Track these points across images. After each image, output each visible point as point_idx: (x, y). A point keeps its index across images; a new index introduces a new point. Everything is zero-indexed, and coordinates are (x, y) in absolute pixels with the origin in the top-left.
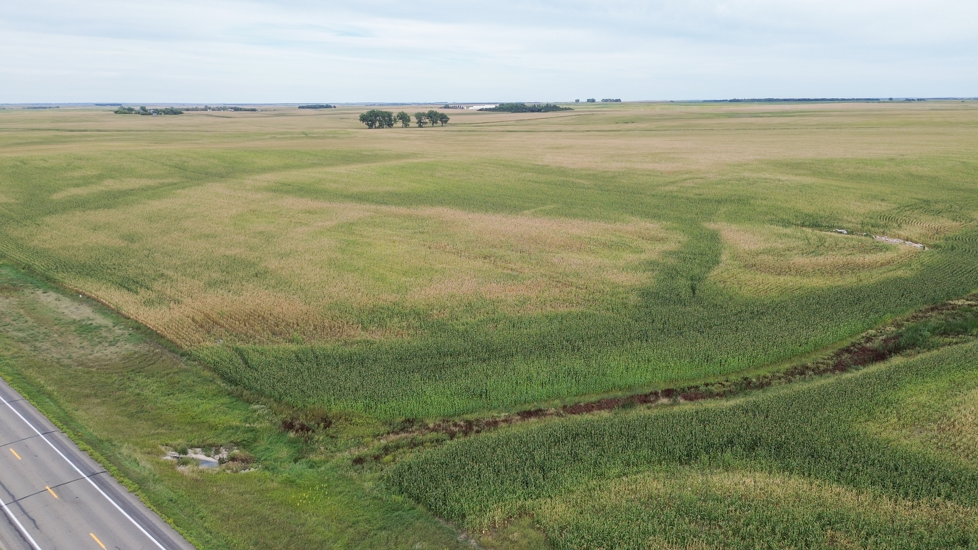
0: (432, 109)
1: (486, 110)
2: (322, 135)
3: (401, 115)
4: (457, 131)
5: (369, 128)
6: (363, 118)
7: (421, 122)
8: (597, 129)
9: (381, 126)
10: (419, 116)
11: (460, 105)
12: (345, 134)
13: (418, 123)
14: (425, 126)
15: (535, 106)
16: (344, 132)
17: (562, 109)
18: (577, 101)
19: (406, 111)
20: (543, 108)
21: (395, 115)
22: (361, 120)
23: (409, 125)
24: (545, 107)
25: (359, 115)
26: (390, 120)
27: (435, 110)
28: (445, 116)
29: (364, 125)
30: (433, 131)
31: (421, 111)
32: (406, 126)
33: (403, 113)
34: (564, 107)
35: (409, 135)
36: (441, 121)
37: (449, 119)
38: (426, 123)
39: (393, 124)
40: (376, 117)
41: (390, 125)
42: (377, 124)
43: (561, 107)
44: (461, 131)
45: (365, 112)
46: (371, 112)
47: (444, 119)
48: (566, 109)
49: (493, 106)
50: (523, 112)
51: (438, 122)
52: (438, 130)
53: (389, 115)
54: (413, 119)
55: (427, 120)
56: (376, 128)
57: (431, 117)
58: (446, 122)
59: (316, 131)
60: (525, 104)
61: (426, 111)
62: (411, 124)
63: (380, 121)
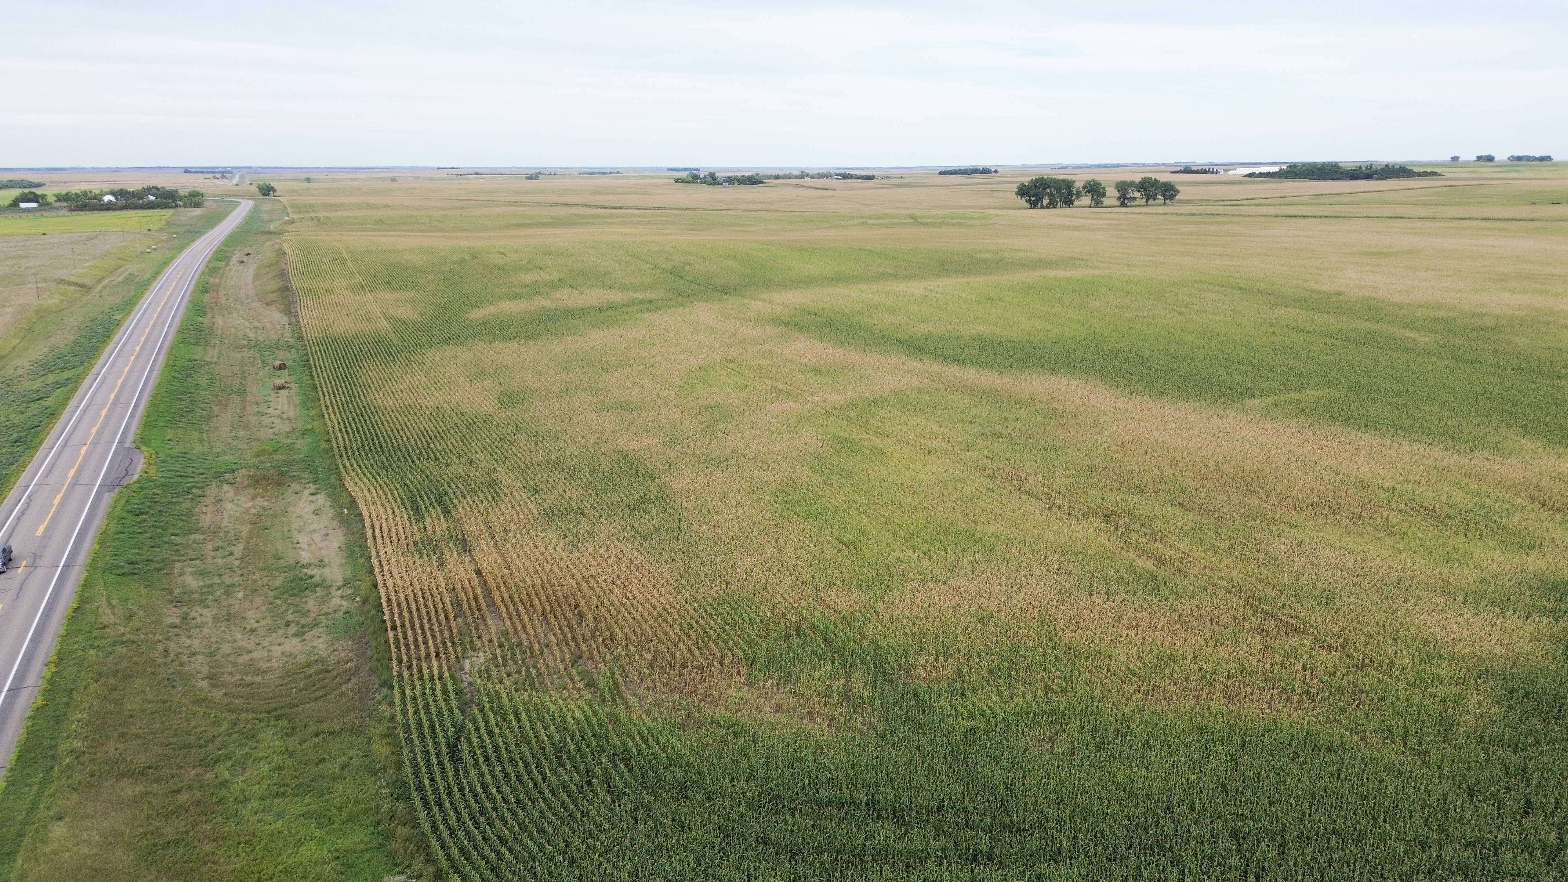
0: (1149, 175)
1: (1261, 175)
2: (940, 221)
3: (1091, 186)
4: (1186, 215)
5: (1031, 208)
6: (1022, 192)
7: (1125, 198)
8: (1485, 215)
9: (1052, 205)
10: (1123, 188)
11: (1211, 168)
12: (979, 218)
13: (1119, 198)
14: (1133, 203)
15: (1361, 168)
16: (978, 215)
17: (1419, 175)
18: (1455, 159)
19: (1098, 178)
20: (1376, 172)
21: (1079, 185)
22: (1017, 194)
23: (1102, 203)
24: (1382, 169)
25: (1016, 185)
26: (1070, 193)
27: (1153, 176)
28: (1173, 187)
29: (1023, 202)
30: (1141, 213)
31: (1128, 178)
32: (1097, 204)
33: (1094, 181)
34: (1422, 170)
35: (1092, 221)
36: (1163, 195)
37: (1178, 192)
38: (1134, 199)
39: (1074, 201)
40: (1044, 189)
41: (1068, 203)
42: (1046, 201)
43: (1416, 170)
44: (1194, 214)
45: (1026, 180)
46: (1037, 181)
47: (1168, 191)
48: (1426, 174)
49: (1276, 169)
50: (1333, 179)
51: (1158, 196)
52: (1158, 209)
53: (1069, 185)
54: (1112, 193)
55: (1137, 195)
56: (1043, 207)
57: (1145, 189)
58: (1172, 197)
59: (934, 212)
60: (1340, 165)
61: (1137, 178)
62: (1106, 201)
63: (1051, 195)
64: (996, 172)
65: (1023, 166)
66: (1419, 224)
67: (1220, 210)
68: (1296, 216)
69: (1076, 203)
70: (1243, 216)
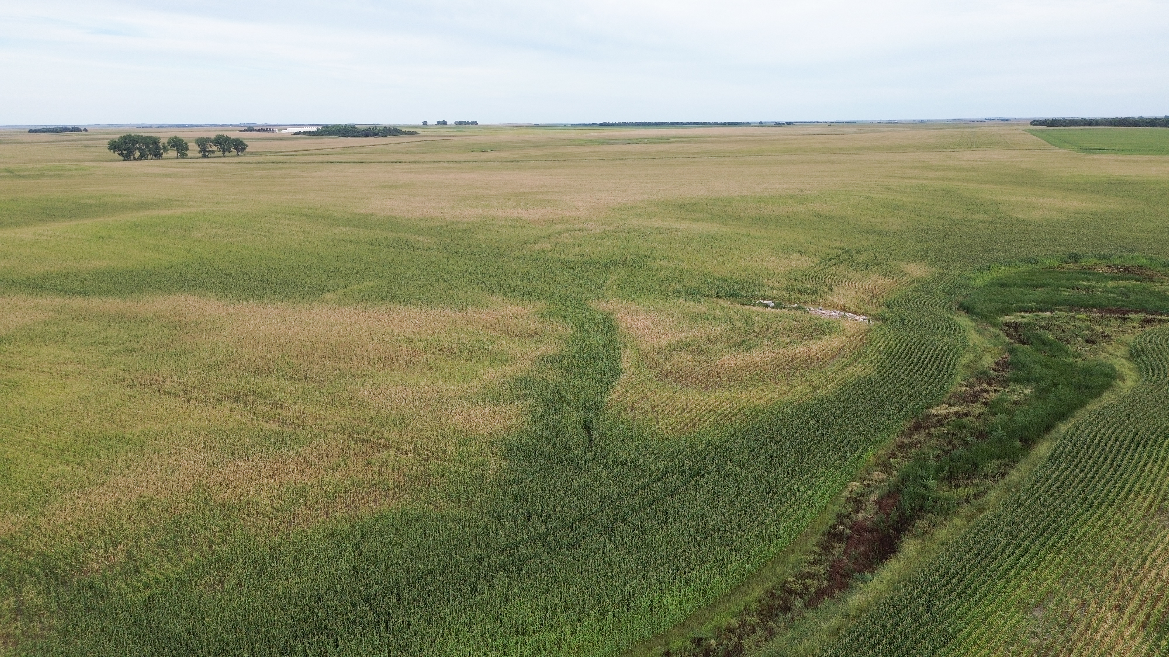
0: (221, 133)
1: (305, 133)
2: (38, 173)
3: (174, 141)
4: (256, 163)
5: (124, 160)
6: (114, 146)
7: (205, 151)
8: (448, 160)
9: (143, 157)
10: (202, 143)
11: (268, 128)
12: (76, 169)
13: (200, 152)
14: (212, 155)
15: (370, 128)
16: (76, 167)
17: (406, 133)
18: (425, 123)
19: (180, 135)
20: (379, 132)
21: (164, 141)
22: (110, 148)
23: (187, 155)
24: (383, 130)
25: (107, 142)
26: (157, 148)
27: (225, 134)
28: (241, 142)
29: (116, 155)
30: (221, 163)
31: (205, 135)
32: (183, 156)
33: (176, 137)
34: (407, 130)
35: (181, 170)
36: (236, 148)
37: (247, 146)
38: (213, 152)
39: (162, 154)
40: (134, 144)
41: (157, 155)
42: (137, 154)
43: (404, 130)
44: (262, 163)
45: (116, 137)
46: (125, 138)
47: (239, 146)
48: (409, 133)
49: (314, 129)
50: (354, 136)
51: (232, 150)
52: (232, 160)
53: (155, 141)
54: (193, 147)
55: (215, 148)
56: (135, 159)
57: (220, 144)
58: (243, 150)
59: (30, 166)
60: (357, 126)
61: (213, 135)
62: (190, 154)
63: (140, 149)
64: (86, 130)
65: (111, 126)
66: (412, 166)
67: (281, 159)
68: (334, 163)
69: (164, 155)
70: (298, 163)
